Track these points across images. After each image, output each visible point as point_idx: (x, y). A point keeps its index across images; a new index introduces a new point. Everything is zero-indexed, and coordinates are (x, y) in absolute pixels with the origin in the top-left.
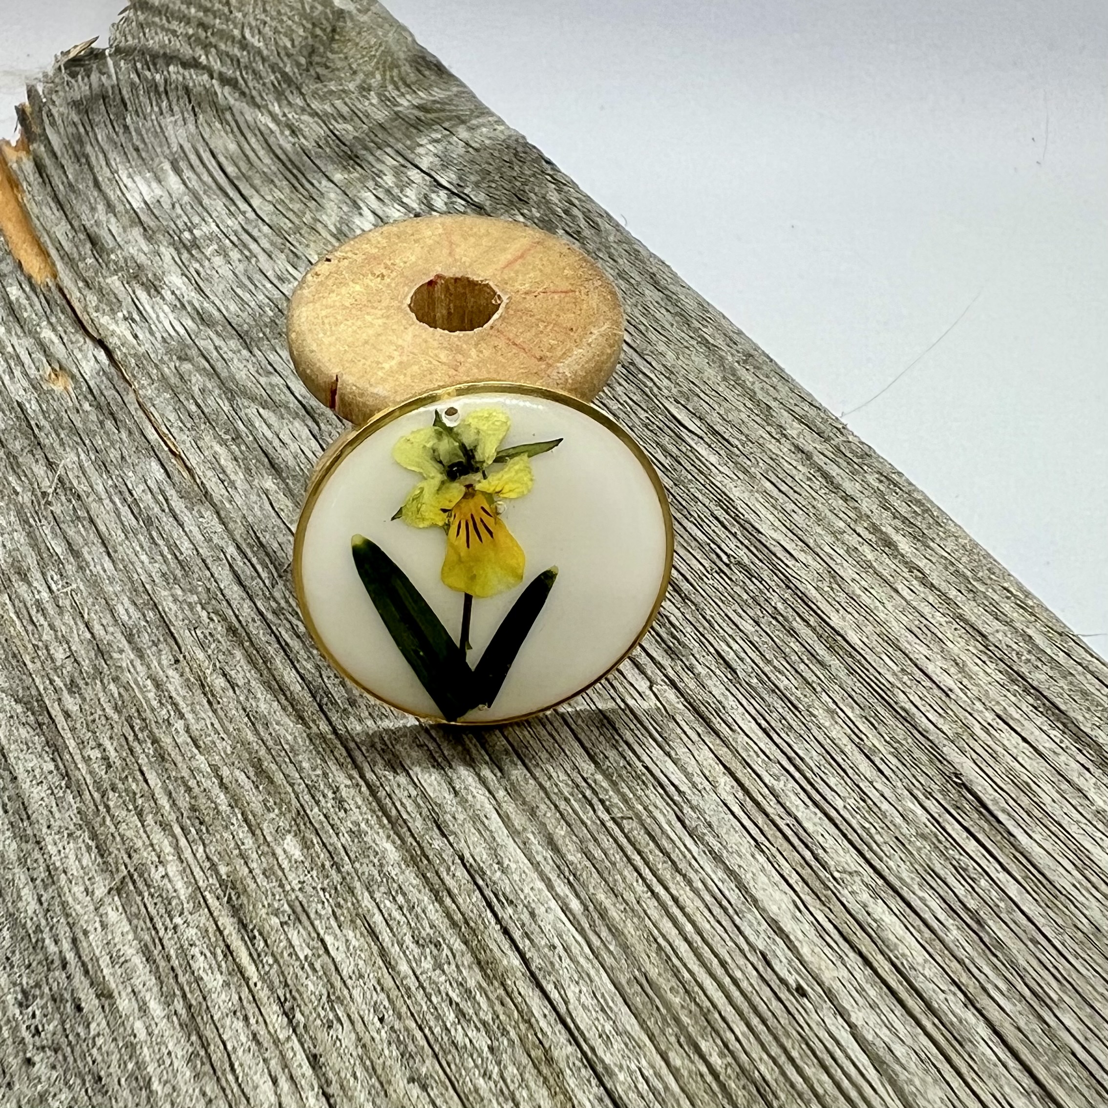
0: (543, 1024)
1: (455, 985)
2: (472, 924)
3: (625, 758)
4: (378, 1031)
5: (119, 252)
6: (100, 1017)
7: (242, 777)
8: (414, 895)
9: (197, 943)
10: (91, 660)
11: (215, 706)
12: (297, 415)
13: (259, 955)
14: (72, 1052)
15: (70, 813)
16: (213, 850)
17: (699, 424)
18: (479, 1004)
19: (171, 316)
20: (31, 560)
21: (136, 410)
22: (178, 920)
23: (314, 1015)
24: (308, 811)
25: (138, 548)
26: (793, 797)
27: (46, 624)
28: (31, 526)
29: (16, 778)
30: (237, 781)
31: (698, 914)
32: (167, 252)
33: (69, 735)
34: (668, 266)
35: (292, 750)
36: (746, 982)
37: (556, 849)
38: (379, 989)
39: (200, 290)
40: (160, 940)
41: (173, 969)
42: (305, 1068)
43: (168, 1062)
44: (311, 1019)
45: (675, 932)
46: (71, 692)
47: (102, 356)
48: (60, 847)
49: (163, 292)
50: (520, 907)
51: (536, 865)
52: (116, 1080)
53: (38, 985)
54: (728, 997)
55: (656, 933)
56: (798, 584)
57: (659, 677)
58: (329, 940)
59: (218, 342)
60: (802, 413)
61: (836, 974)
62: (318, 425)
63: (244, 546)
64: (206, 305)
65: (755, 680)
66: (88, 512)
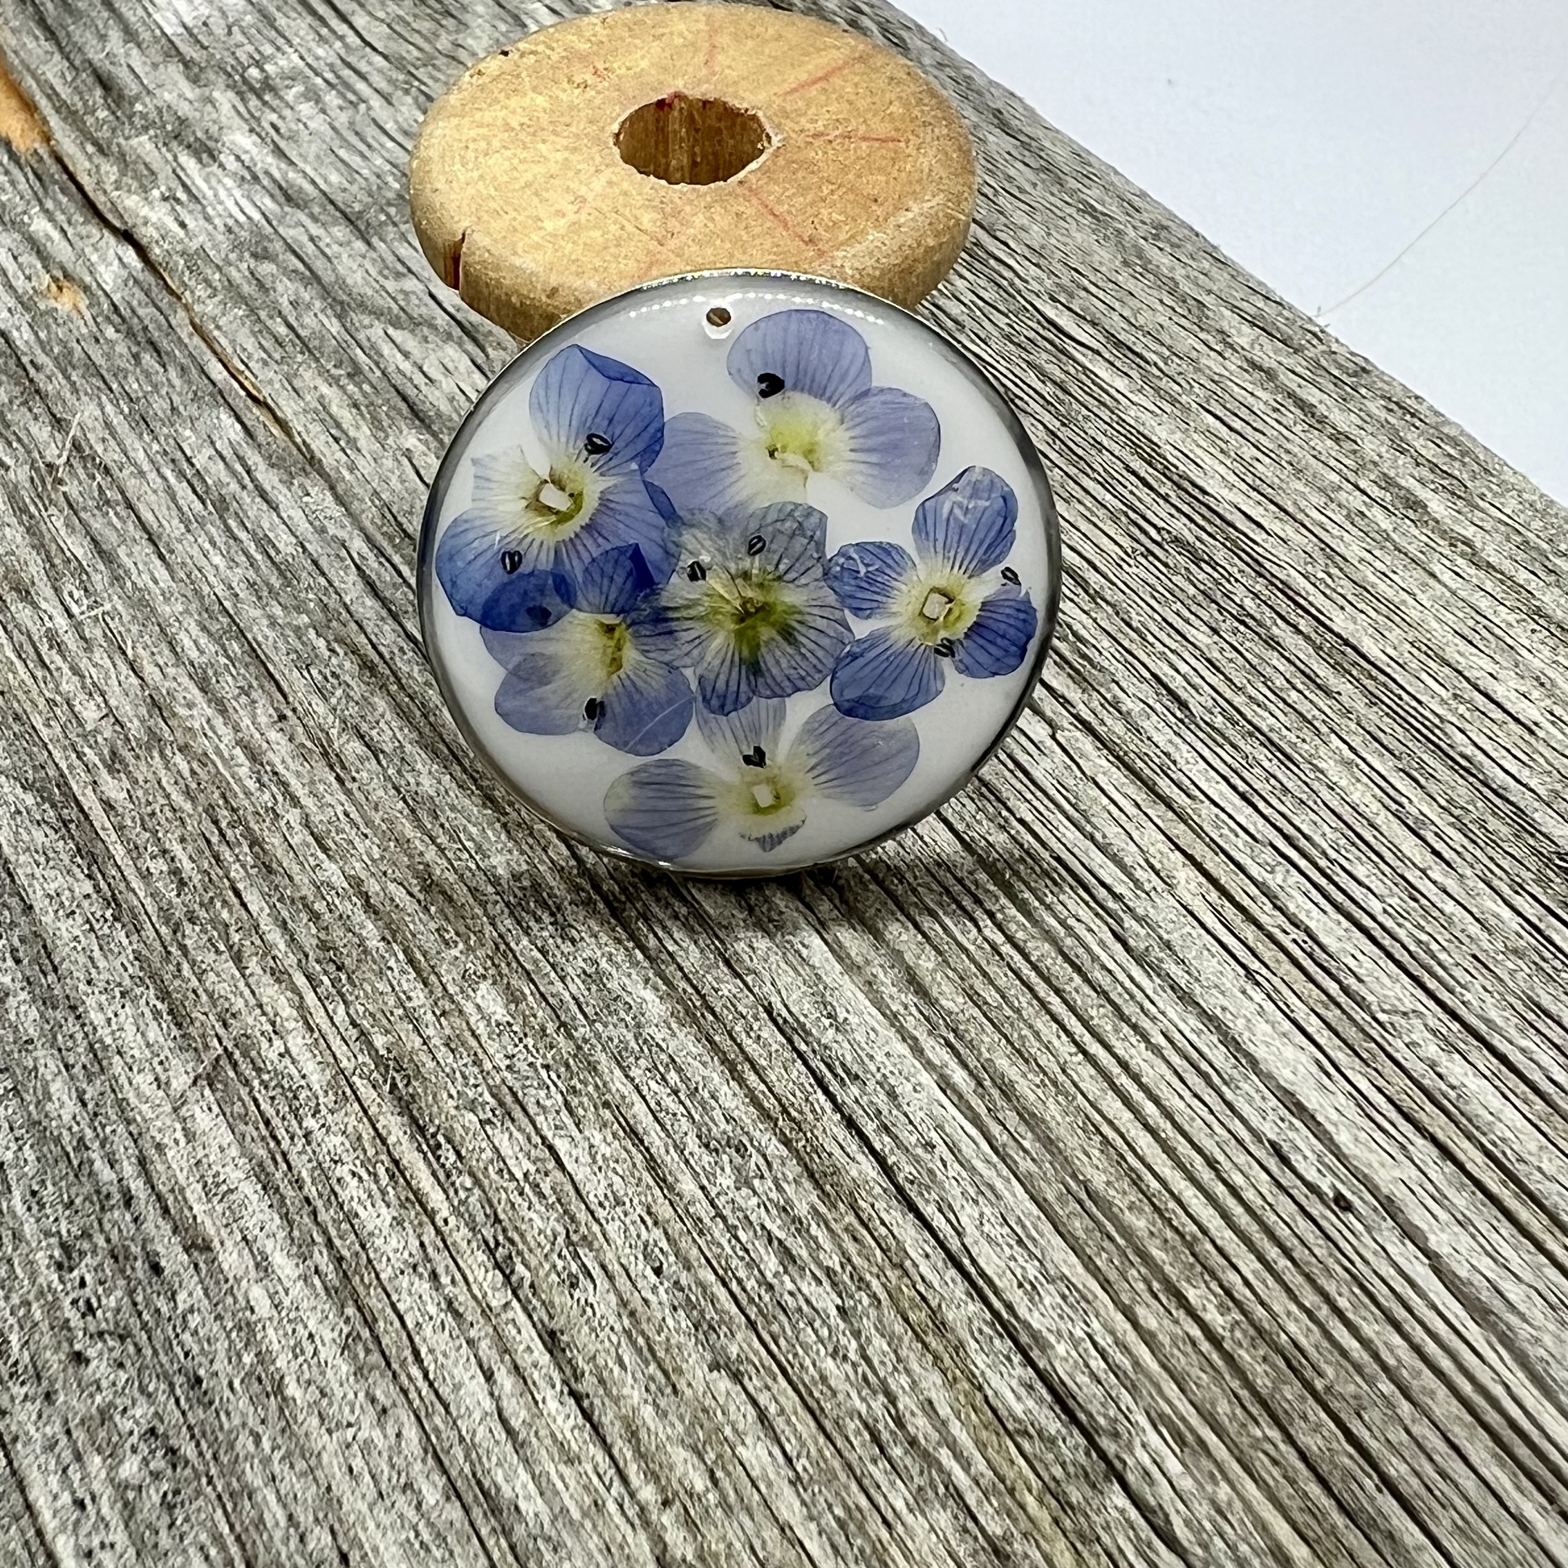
0: (924, 1268)
1: (774, 1212)
2: (794, 1114)
3: (1022, 846)
4: (654, 1289)
5: (147, 100)
6: (191, 1282)
7: (399, 894)
8: (696, 1072)
9: (345, 1158)
10: (142, 721)
11: (349, 785)
12: (449, 337)
13: (448, 1176)
14: (149, 1338)
15: (123, 959)
16: (361, 1009)
17: (1092, 331)
18: (816, 1242)
19: (238, 193)
20: (35, 568)
21: (191, 335)
22: (310, 1123)
23: (547, 1266)
24: (513, 945)
25: (207, 546)
26: (1301, 899)
27: (65, 669)
28: (32, 517)
29: (31, 907)
30: (392, 900)
31: (1163, 1086)
32: (225, 99)
33: (114, 837)
34: (1020, 100)
35: (479, 849)
36: (1252, 1190)
37: (922, 992)
38: (649, 1222)
39: (279, 152)
40: (284, 1155)
41: (307, 1200)
42: (536, 1353)
43: (309, 1350)
44: (542, 1273)
45: (1128, 1115)
46: (111, 770)
47: (130, 255)
48: (111, 1015)
49: (222, 157)
50: (871, 1085)
51: (893, 1019)
52: (225, 1383)
53: (86, 1234)
54: (1225, 1216)
55: (1097, 1118)
56: (1275, 570)
57: (1064, 719)
58: (561, 1146)
59: (315, 230)
60: (1252, 310)
61: (1397, 1173)
62: (483, 350)
63: (379, 538)
64: (291, 175)
65: (1220, 718)
66: (122, 493)
